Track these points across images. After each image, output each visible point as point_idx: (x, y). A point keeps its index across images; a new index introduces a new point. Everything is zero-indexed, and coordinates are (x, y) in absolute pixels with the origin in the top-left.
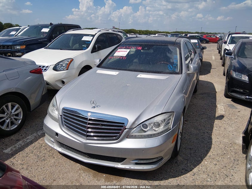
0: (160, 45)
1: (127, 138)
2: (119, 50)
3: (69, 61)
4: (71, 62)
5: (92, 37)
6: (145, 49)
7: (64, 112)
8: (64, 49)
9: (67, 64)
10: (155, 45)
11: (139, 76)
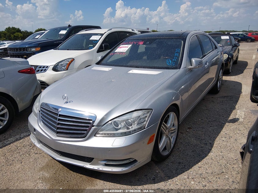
0: (163, 39)
1: (95, 136)
2: (121, 46)
3: (70, 60)
4: (72, 61)
5: (101, 36)
6: (147, 43)
7: (42, 108)
8: (71, 50)
9: (67, 64)
10: (158, 39)
11: (131, 72)
